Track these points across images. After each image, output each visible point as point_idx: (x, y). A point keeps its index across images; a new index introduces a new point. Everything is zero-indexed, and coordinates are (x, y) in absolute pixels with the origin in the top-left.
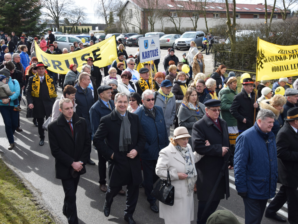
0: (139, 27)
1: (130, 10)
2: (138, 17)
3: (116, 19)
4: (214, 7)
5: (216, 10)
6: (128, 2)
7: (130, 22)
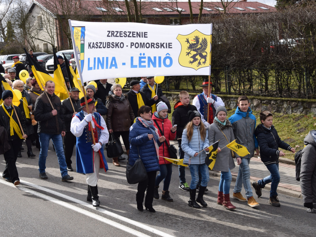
0: (51, 43)
1: (38, 17)
2: (49, 27)
3: (17, 31)
4: (161, 10)
5: (163, 13)
6: (34, 5)
7: (36, 37)
